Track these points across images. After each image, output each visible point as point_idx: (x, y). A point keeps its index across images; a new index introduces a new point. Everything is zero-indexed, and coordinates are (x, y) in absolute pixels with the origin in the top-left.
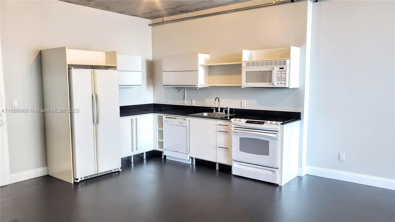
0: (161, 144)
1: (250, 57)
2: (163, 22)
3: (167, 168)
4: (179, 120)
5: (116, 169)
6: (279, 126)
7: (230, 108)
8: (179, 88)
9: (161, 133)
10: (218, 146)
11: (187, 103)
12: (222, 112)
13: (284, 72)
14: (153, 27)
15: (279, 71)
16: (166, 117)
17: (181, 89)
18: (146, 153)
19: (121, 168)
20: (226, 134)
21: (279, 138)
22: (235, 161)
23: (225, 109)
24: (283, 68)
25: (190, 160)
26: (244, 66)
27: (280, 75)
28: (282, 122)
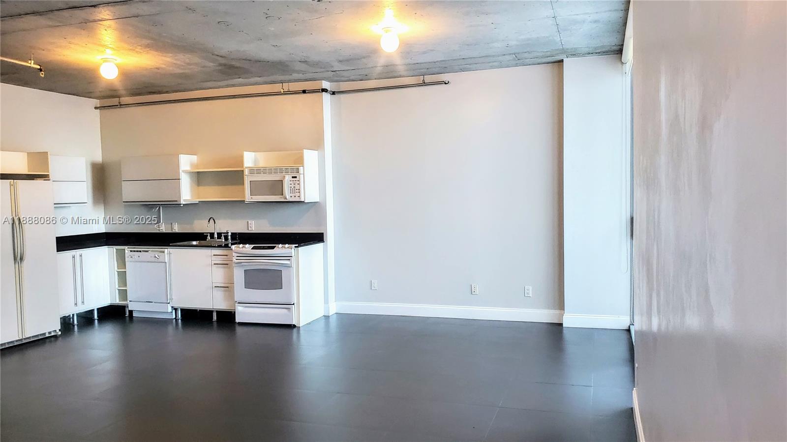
0: (123, 294)
1: (256, 161)
2: (121, 105)
3: (135, 330)
4: (152, 253)
5: (52, 333)
6: (293, 250)
7: (231, 233)
8: (149, 206)
9: (122, 277)
10: (214, 285)
11: (163, 228)
12: (220, 239)
13: (298, 182)
14: (102, 111)
15: (291, 181)
16: (131, 251)
17: (153, 208)
18: (98, 309)
19: (60, 330)
20: (224, 268)
21: (294, 266)
22: (239, 303)
23: (225, 234)
24: (296, 177)
25: (172, 312)
26: (247, 174)
27: (293, 186)
28: (297, 245)
